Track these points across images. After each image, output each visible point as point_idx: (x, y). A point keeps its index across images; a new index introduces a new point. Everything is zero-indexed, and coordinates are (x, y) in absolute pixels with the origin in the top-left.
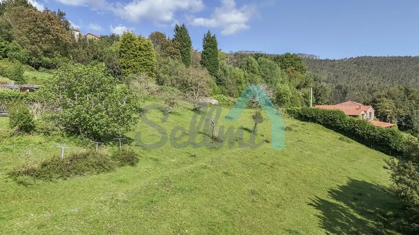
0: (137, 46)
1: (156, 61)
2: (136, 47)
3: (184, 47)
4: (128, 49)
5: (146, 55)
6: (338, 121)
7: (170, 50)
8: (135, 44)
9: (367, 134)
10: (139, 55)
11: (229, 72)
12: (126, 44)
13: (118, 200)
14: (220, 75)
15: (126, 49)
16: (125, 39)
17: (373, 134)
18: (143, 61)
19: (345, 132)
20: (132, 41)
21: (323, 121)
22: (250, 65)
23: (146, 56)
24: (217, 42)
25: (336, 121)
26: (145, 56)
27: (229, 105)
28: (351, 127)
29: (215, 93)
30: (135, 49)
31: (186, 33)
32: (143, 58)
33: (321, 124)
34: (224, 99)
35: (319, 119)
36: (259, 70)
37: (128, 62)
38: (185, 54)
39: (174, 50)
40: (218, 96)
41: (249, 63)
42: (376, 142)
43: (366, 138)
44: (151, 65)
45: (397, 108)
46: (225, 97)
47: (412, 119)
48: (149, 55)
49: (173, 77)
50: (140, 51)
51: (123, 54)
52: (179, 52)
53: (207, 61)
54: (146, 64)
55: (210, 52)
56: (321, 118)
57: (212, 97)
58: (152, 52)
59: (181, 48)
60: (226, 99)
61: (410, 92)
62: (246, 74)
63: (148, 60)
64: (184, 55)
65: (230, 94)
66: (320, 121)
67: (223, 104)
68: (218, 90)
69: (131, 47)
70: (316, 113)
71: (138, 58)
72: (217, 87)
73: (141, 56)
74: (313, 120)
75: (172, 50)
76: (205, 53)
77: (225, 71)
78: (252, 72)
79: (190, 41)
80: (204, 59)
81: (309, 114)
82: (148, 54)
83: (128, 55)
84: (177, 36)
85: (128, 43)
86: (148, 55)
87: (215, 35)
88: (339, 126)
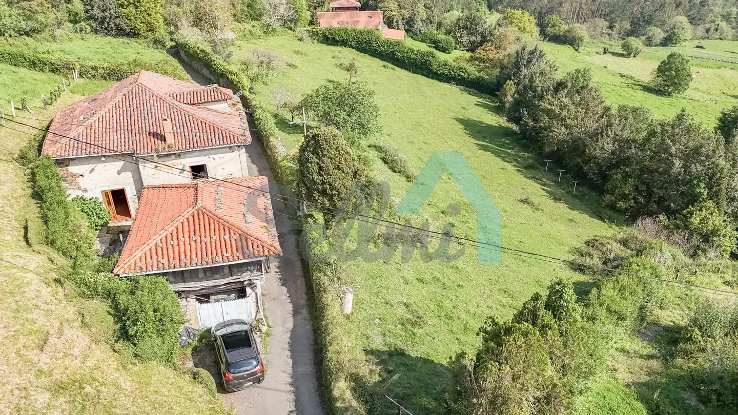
6: (374, 44)
9: (407, 57)
17: (413, 56)
19: (382, 56)
21: (356, 44)
25: (371, 44)
27: (246, 36)
28: (389, 50)
33: (353, 48)
34: (239, 29)
35: (351, 42)
40: (233, 25)
42: (416, 65)
43: (406, 62)
46: (240, 25)
56: (353, 40)
60: (241, 29)
66: (353, 44)
70: (346, 35)
74: (344, 43)
81: (338, 36)
88: (376, 50)
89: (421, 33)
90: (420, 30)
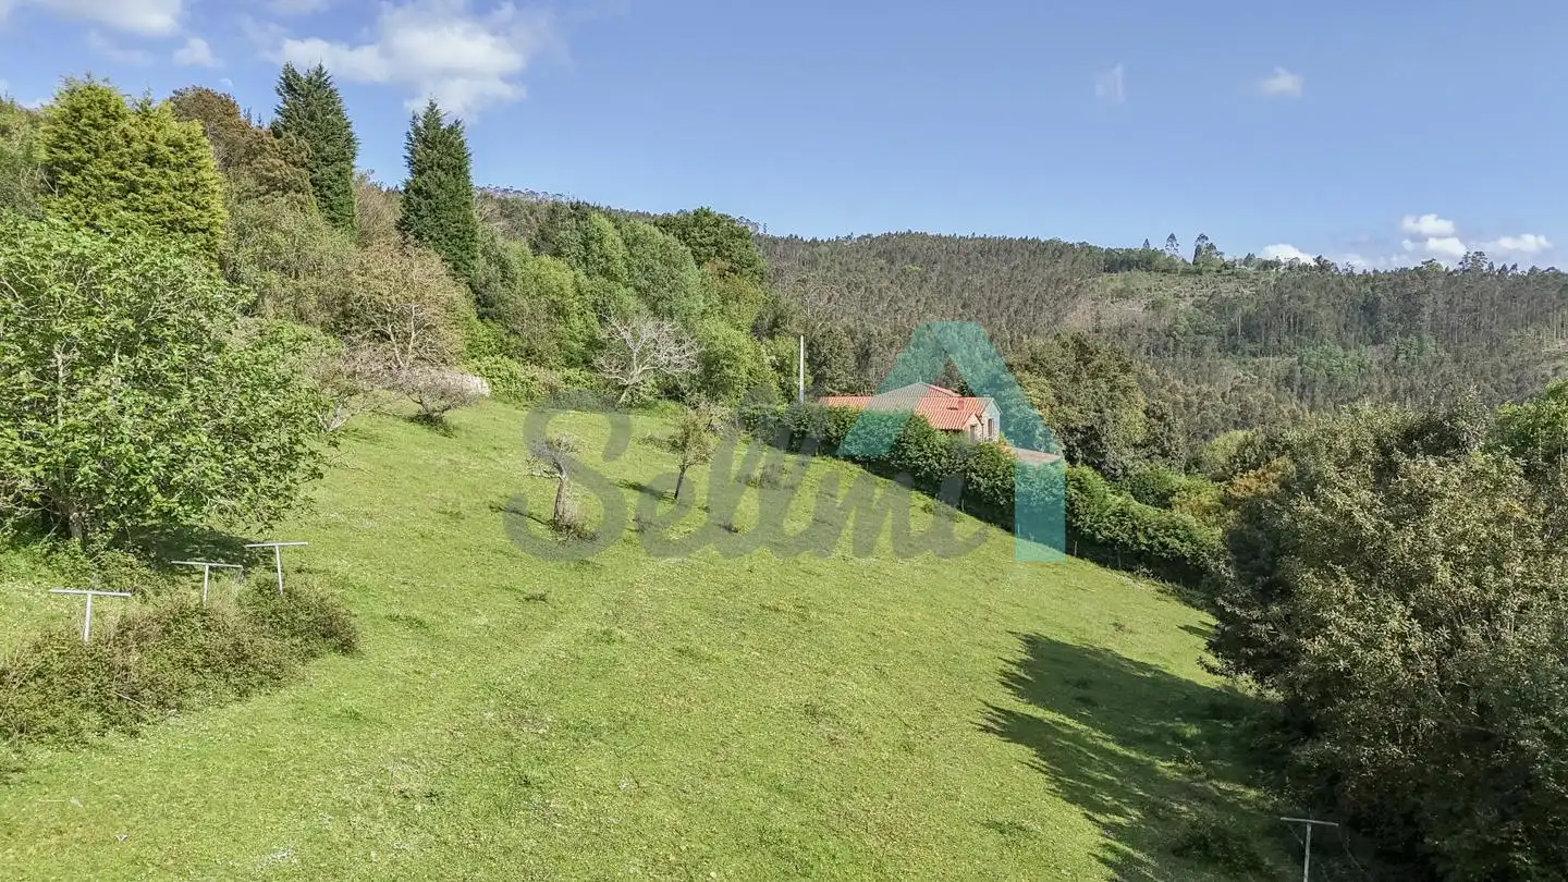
0: (135, 145)
1: (226, 214)
2: (131, 151)
3: (324, 159)
4: (92, 155)
5: (182, 185)
6: (913, 452)
7: (268, 170)
8: (126, 136)
9: (1005, 491)
10: (147, 185)
11: (519, 271)
12: (86, 133)
13: (408, 794)
14: (487, 283)
15: (85, 156)
16: (78, 111)
18: (167, 213)
20: (112, 122)
22: (595, 246)
23: (180, 190)
24: (469, 152)
25: (905, 451)
26: (175, 189)
27: (530, 396)
28: (954, 470)
29: (474, 349)
30: (127, 159)
31: (333, 103)
32: (169, 198)
34: (511, 376)
36: (628, 266)
37: (95, 210)
38: (329, 188)
39: (287, 172)
40: (487, 361)
41: (592, 238)
43: (1002, 503)
44: (204, 231)
45: (1061, 404)
46: (515, 366)
47: (1104, 438)
48: (195, 186)
49: (302, 284)
50: (151, 165)
51: (65, 177)
52: (307, 182)
53: (428, 221)
54: (181, 224)
55: (439, 186)
57: (464, 368)
58: (206, 176)
59: (313, 165)
60: (520, 376)
61: (1091, 353)
62: (582, 278)
63: (189, 208)
64: (328, 193)
65: (529, 355)
67: (508, 393)
68: (485, 339)
69: (108, 148)
70: (839, 426)
71: (143, 195)
72: (481, 330)
73: (159, 189)
74: (830, 447)
75: (277, 172)
76: (418, 192)
77: (504, 267)
78: (605, 272)
79: (349, 141)
80: (416, 215)
81: (816, 429)
82: (192, 180)
83: (93, 182)
84: (294, 113)
85: (94, 131)
86: (190, 185)
87: (457, 123)
88: (917, 468)
89: (1126, 475)
90: (1125, 469)
